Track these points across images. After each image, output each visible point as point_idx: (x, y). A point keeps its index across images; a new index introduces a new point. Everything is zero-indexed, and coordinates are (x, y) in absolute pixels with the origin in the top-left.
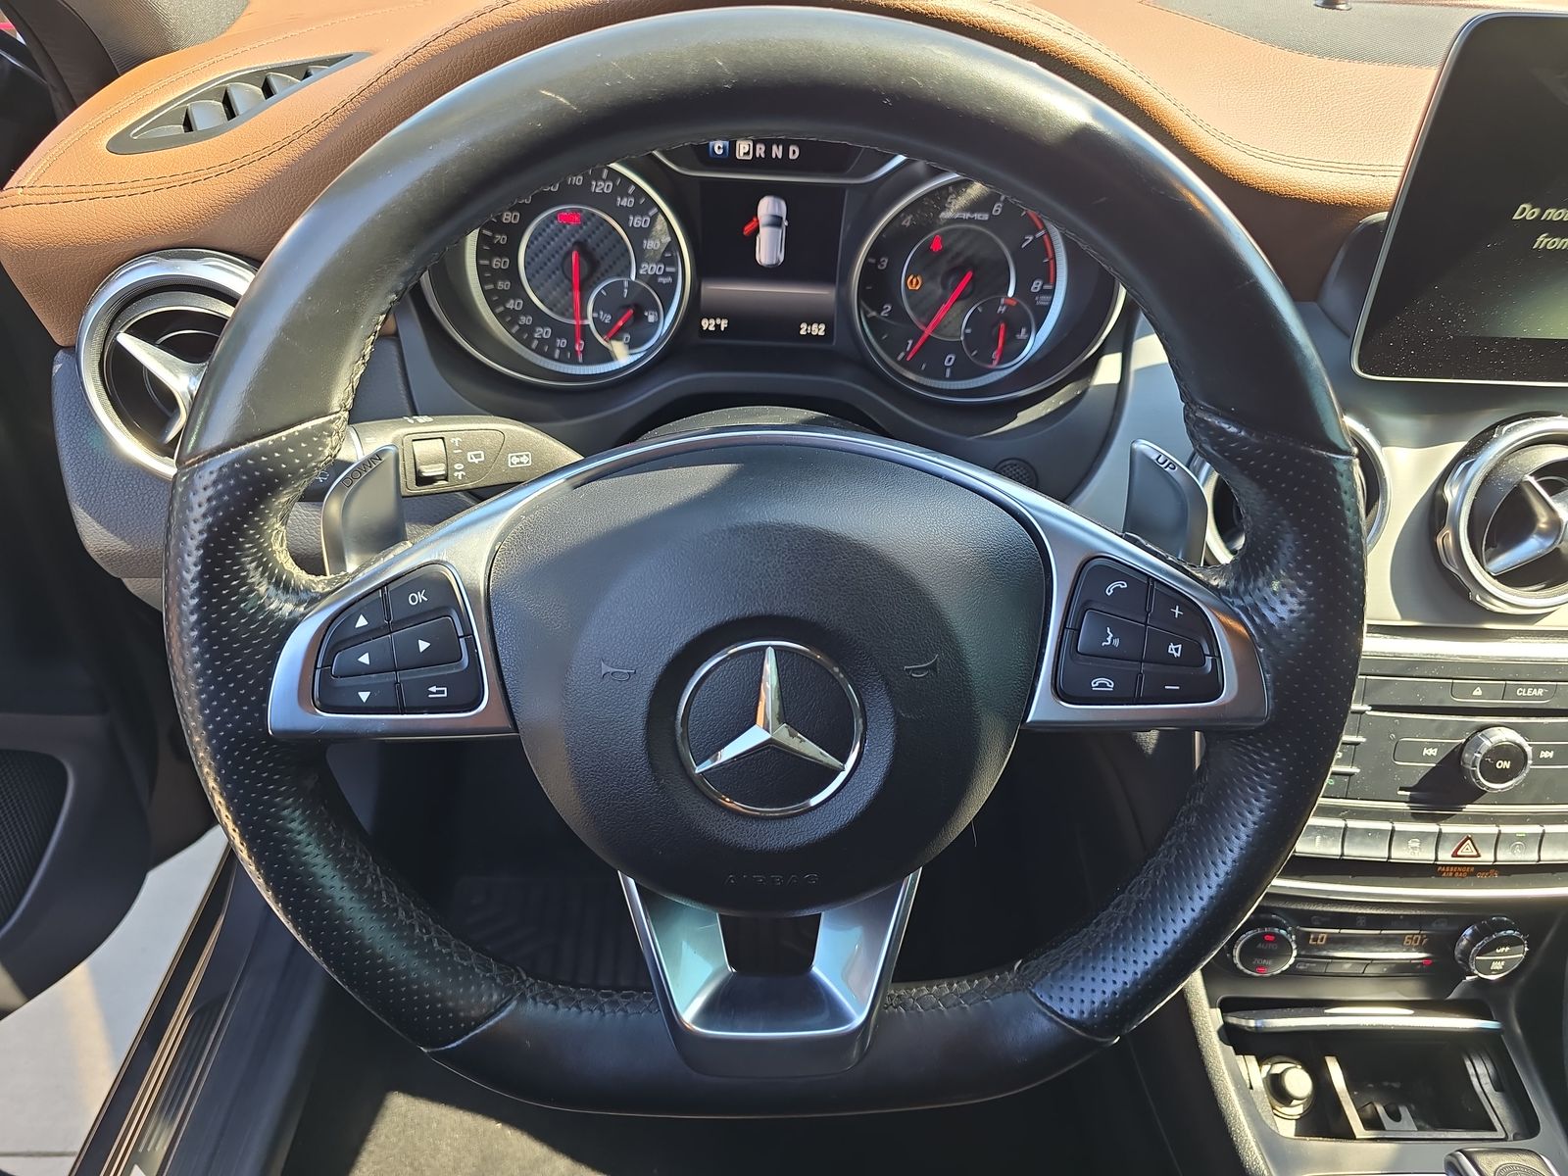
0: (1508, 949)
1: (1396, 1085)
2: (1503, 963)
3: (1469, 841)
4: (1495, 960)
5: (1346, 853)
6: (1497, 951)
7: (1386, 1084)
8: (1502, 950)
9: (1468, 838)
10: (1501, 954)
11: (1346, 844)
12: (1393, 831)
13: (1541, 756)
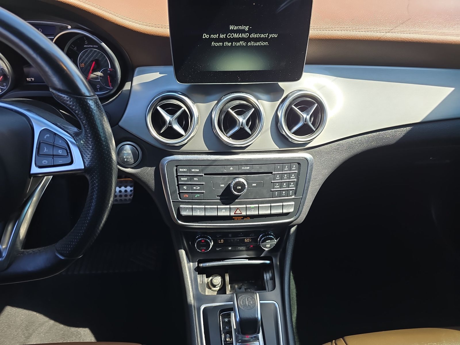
0: (269, 241)
1: (253, 282)
2: (269, 245)
3: (238, 210)
4: (267, 244)
5: (206, 215)
6: (267, 241)
7: (251, 281)
8: (268, 241)
9: (238, 209)
10: (269, 242)
11: (206, 212)
12: (217, 208)
13: (253, 185)
